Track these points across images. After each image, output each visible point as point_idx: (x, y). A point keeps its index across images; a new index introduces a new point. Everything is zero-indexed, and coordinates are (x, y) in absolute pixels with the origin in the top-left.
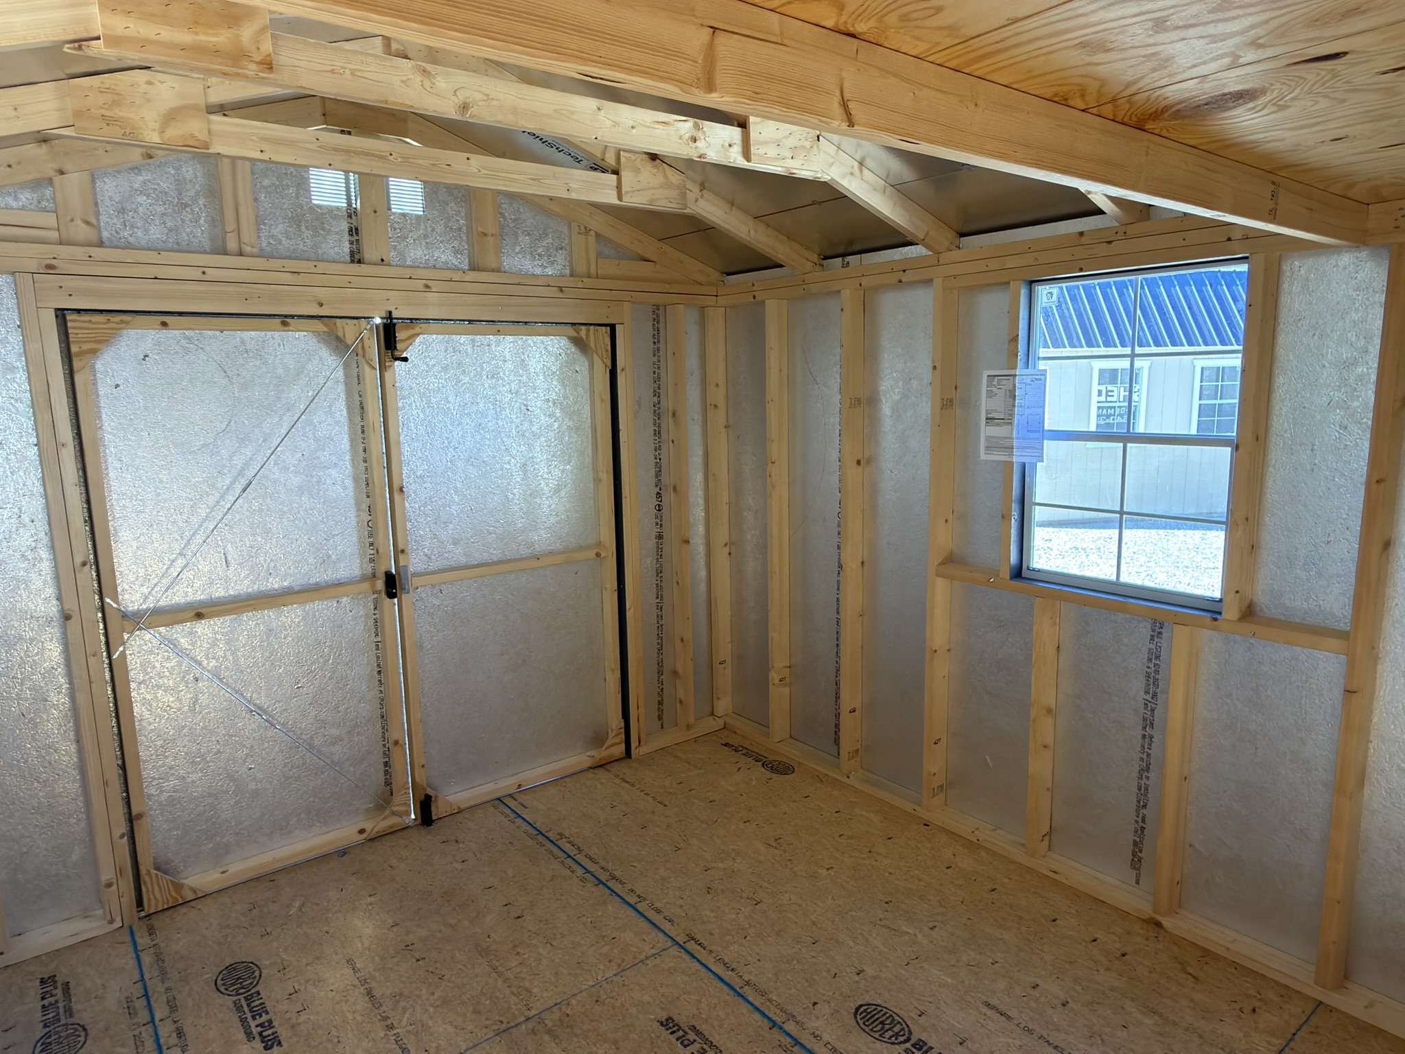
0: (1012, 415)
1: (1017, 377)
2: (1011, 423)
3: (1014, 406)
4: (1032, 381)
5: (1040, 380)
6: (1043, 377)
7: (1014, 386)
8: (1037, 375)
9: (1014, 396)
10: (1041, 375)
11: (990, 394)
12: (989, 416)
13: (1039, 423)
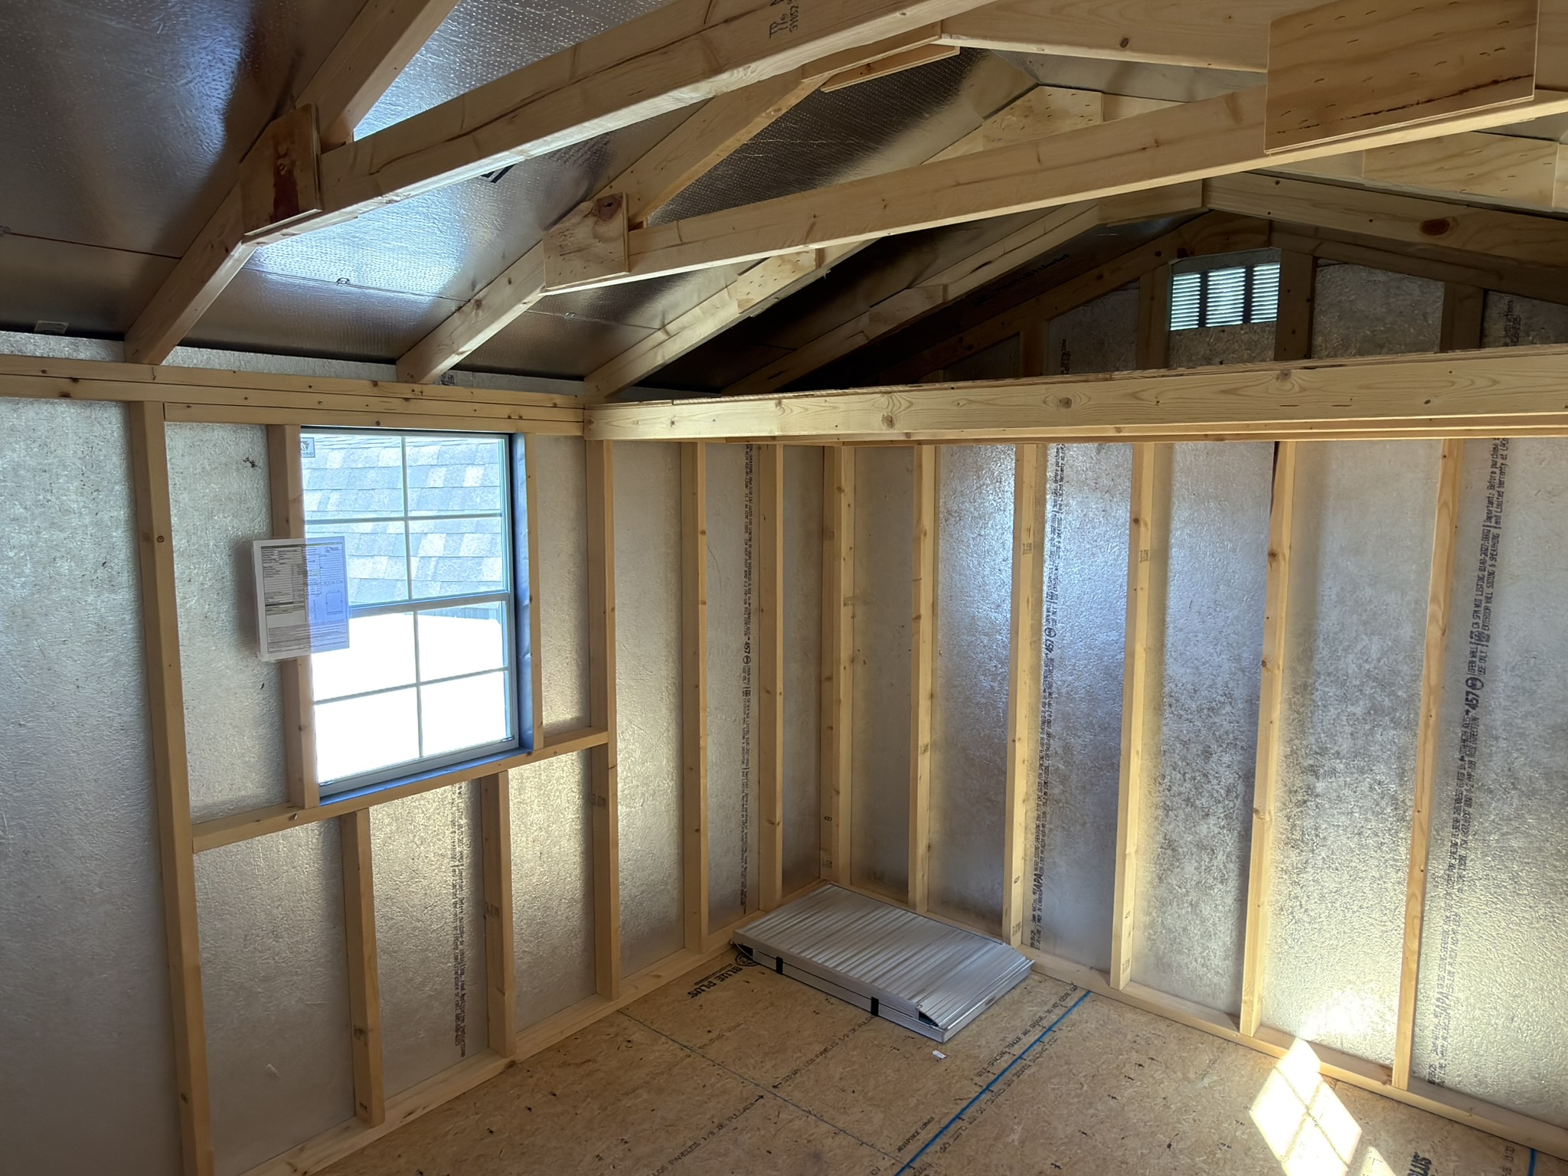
0: (304, 596)
1: (307, 548)
2: (304, 607)
3: (306, 584)
4: (328, 551)
5: (337, 549)
6: (340, 546)
7: (304, 558)
8: (333, 543)
9: (305, 573)
10: (337, 543)
11: (269, 572)
12: (271, 600)
13: (341, 602)
